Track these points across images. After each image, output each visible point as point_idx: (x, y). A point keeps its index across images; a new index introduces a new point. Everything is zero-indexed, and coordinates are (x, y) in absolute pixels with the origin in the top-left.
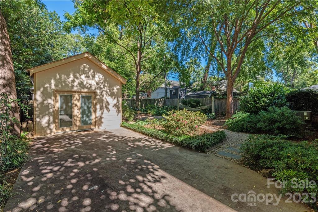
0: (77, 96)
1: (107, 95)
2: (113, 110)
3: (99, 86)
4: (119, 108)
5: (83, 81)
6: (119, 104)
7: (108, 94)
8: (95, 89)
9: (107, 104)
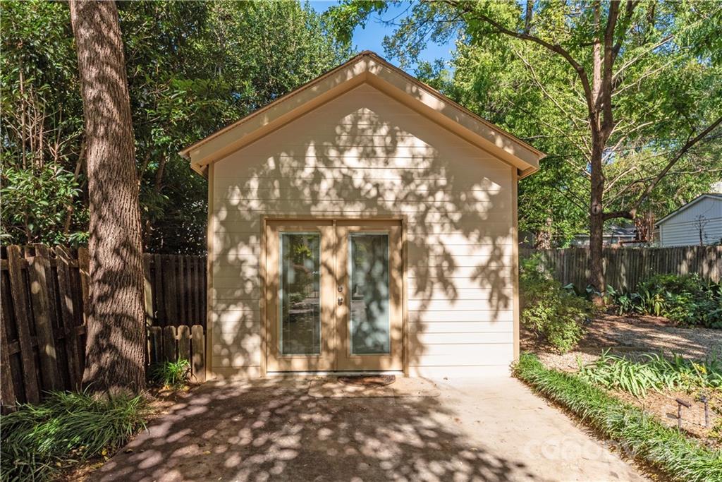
0: (330, 234)
1: (447, 226)
2: (474, 295)
3: (412, 186)
4: (503, 282)
5: (349, 173)
6: (502, 267)
7: (452, 222)
8: (397, 201)
9: (445, 264)
